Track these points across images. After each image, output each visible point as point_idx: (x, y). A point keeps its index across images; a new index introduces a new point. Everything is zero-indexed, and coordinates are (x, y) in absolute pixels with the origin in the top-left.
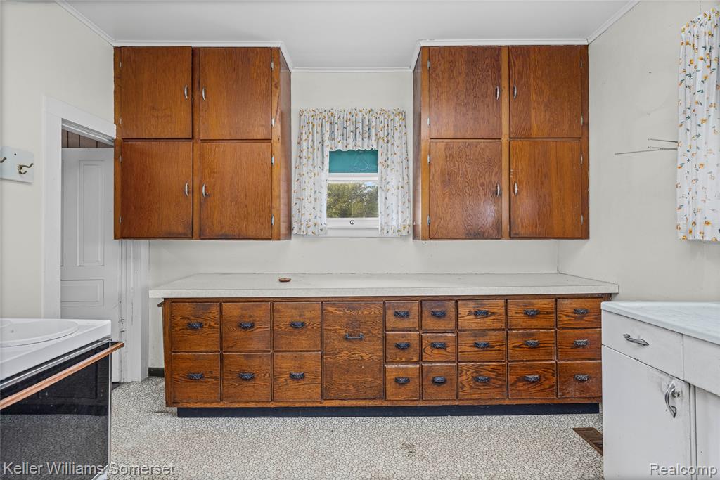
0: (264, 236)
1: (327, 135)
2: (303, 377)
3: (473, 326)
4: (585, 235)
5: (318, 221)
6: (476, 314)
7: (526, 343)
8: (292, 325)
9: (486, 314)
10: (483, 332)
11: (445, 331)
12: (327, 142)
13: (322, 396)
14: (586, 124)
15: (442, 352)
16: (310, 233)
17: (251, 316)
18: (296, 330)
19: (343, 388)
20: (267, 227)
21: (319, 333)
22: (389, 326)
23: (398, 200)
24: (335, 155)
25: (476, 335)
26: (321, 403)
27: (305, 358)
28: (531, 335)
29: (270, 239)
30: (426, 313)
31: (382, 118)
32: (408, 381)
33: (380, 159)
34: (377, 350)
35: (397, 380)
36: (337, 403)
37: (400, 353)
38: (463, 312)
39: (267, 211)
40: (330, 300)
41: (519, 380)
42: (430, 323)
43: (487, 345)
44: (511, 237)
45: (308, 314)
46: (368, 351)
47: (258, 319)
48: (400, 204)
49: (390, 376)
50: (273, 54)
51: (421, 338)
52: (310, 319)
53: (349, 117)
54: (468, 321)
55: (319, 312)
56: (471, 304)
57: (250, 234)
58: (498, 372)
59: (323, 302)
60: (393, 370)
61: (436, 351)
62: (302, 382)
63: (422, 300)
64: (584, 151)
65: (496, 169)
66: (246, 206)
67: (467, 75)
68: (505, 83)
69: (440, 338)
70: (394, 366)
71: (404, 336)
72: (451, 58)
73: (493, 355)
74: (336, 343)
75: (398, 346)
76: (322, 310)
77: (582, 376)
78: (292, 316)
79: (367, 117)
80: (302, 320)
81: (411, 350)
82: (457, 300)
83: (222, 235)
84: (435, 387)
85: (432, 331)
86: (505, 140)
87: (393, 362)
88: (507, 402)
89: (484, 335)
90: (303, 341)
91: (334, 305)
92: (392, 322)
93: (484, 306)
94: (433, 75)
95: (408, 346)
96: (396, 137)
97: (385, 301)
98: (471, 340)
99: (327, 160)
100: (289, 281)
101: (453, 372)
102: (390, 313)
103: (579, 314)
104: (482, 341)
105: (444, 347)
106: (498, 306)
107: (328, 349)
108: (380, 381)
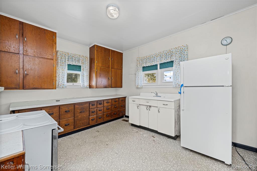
0: (51, 88)
1: (67, 59)
2: (69, 125)
3: (106, 105)
4: (122, 87)
5: (64, 84)
6: (107, 103)
7: (115, 107)
8: (66, 112)
9: (109, 102)
10: (108, 106)
11: (101, 107)
12: (67, 61)
13: (74, 128)
14: (122, 67)
15: (101, 111)
16: (61, 87)
17: (52, 111)
18: (67, 113)
19: (79, 125)
20: (52, 85)
21: (73, 112)
22: (90, 108)
23: (86, 79)
24: (69, 65)
25: (107, 107)
26: (73, 130)
27: (69, 119)
28: (115, 105)
29: (53, 89)
30: (98, 104)
31: (83, 58)
32: (94, 119)
33: (82, 68)
34: (87, 114)
35: (92, 120)
36: (78, 129)
37: (93, 113)
38: (105, 103)
39: (52, 81)
40: (76, 104)
41: (113, 114)
42: (99, 106)
43: (109, 109)
44: (111, 88)
45: (70, 108)
46: (85, 115)
47: (55, 112)
48: (87, 80)
49: (90, 119)
50: (54, 34)
51: (97, 109)
52: (71, 109)
53: (73, 56)
54: (106, 104)
55: (73, 107)
56: (106, 101)
57: (45, 87)
58: (110, 114)
59: (74, 104)
60: (91, 118)
61: (100, 112)
62: (68, 126)
63: (97, 101)
64: (122, 72)
65: (109, 74)
66: (44, 79)
67: (104, 53)
68: (110, 57)
69: (100, 109)
70: (91, 117)
71: (93, 110)
72: (101, 49)
73: (110, 110)
74: (78, 114)
75: (92, 112)
76: (74, 106)
77: (122, 111)
78: (66, 109)
79: (79, 57)
80: (69, 110)
81: (95, 112)
82: (104, 100)
83: (34, 88)
84: (99, 119)
85: (99, 107)
86: (110, 68)
87: (91, 116)
88: (111, 119)
89: (108, 107)
90: (69, 115)
91: (77, 105)
92: (91, 107)
93: (108, 101)
94: (98, 52)
95: (94, 111)
96: (86, 63)
97: (89, 103)
98: (106, 108)
99: (67, 66)
100: (59, 101)
101: (103, 115)
102: (91, 105)
103: (122, 100)
104: (108, 108)
105: (101, 110)
106: (110, 101)
107: (75, 116)
108: (88, 121)
